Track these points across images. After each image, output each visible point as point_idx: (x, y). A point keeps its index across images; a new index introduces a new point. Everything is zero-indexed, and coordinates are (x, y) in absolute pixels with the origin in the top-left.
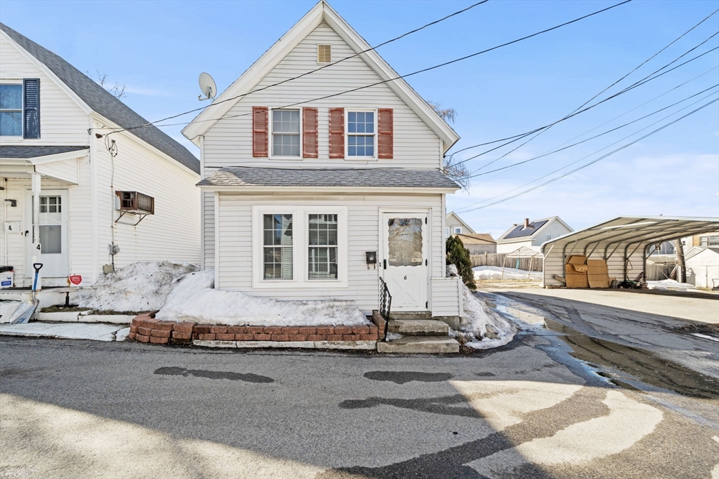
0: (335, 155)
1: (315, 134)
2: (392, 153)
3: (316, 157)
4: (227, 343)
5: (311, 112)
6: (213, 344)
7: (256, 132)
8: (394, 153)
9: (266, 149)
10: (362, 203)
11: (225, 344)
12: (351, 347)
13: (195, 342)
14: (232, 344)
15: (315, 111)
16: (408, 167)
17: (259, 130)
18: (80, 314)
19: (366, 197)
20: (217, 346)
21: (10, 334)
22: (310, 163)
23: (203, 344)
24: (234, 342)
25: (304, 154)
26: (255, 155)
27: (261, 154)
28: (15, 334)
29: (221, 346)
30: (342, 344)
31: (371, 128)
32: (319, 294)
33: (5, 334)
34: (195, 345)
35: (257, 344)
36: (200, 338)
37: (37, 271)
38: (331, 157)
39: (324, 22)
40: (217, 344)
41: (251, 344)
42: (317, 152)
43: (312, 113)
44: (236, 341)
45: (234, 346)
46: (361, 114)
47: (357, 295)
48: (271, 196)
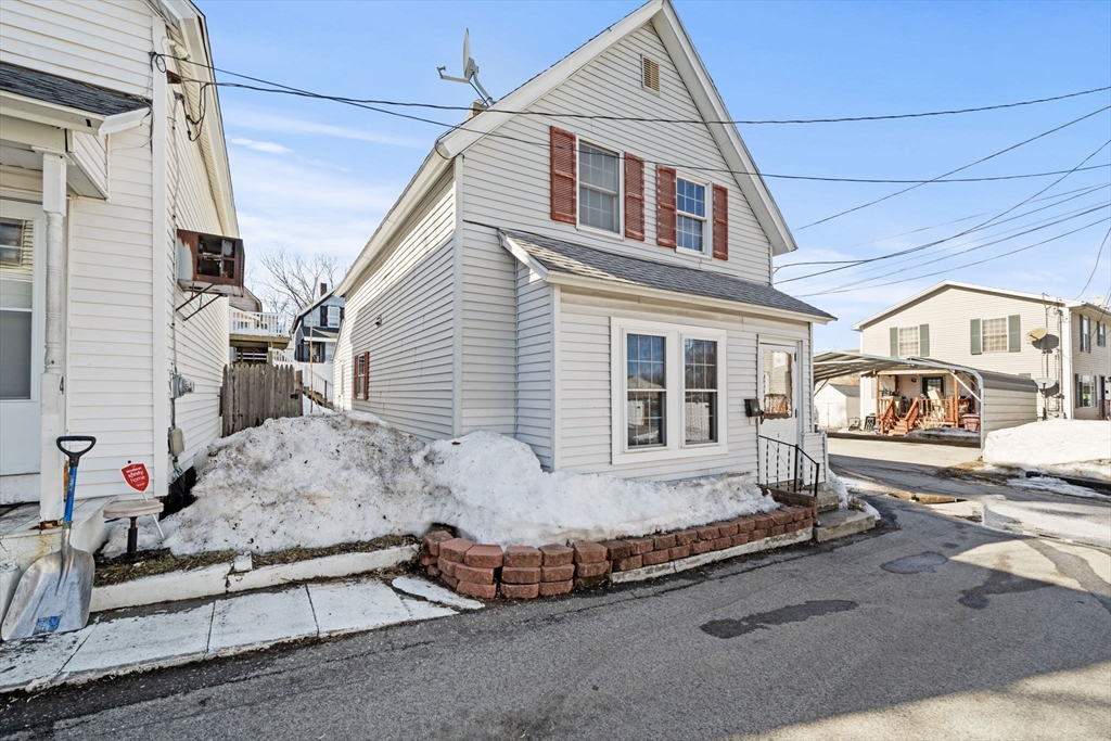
0: (665, 241)
1: (640, 202)
2: (726, 253)
3: (642, 239)
4: (663, 568)
5: (634, 163)
6: (641, 574)
7: (558, 175)
8: (730, 253)
9: (573, 211)
10: (739, 326)
11: (660, 569)
12: (792, 541)
13: (616, 578)
14: (669, 567)
15: (640, 163)
16: (742, 276)
17: (562, 173)
18: (233, 572)
19: (746, 319)
20: (648, 576)
21: (164, 664)
22: (631, 248)
23: (628, 577)
24: (672, 564)
25: (626, 232)
26: (554, 216)
27: (564, 216)
28: (187, 660)
29: (655, 574)
30: (785, 539)
31: (701, 211)
32: (697, 466)
33: (147, 667)
34: (616, 584)
35: (699, 560)
36: (623, 567)
37: (74, 459)
38: (660, 244)
39: (651, 24)
40: (648, 572)
41: (692, 562)
42: (642, 231)
43: (636, 166)
44: (673, 560)
45: (671, 571)
46: (691, 185)
47: (738, 464)
48: (636, 303)
